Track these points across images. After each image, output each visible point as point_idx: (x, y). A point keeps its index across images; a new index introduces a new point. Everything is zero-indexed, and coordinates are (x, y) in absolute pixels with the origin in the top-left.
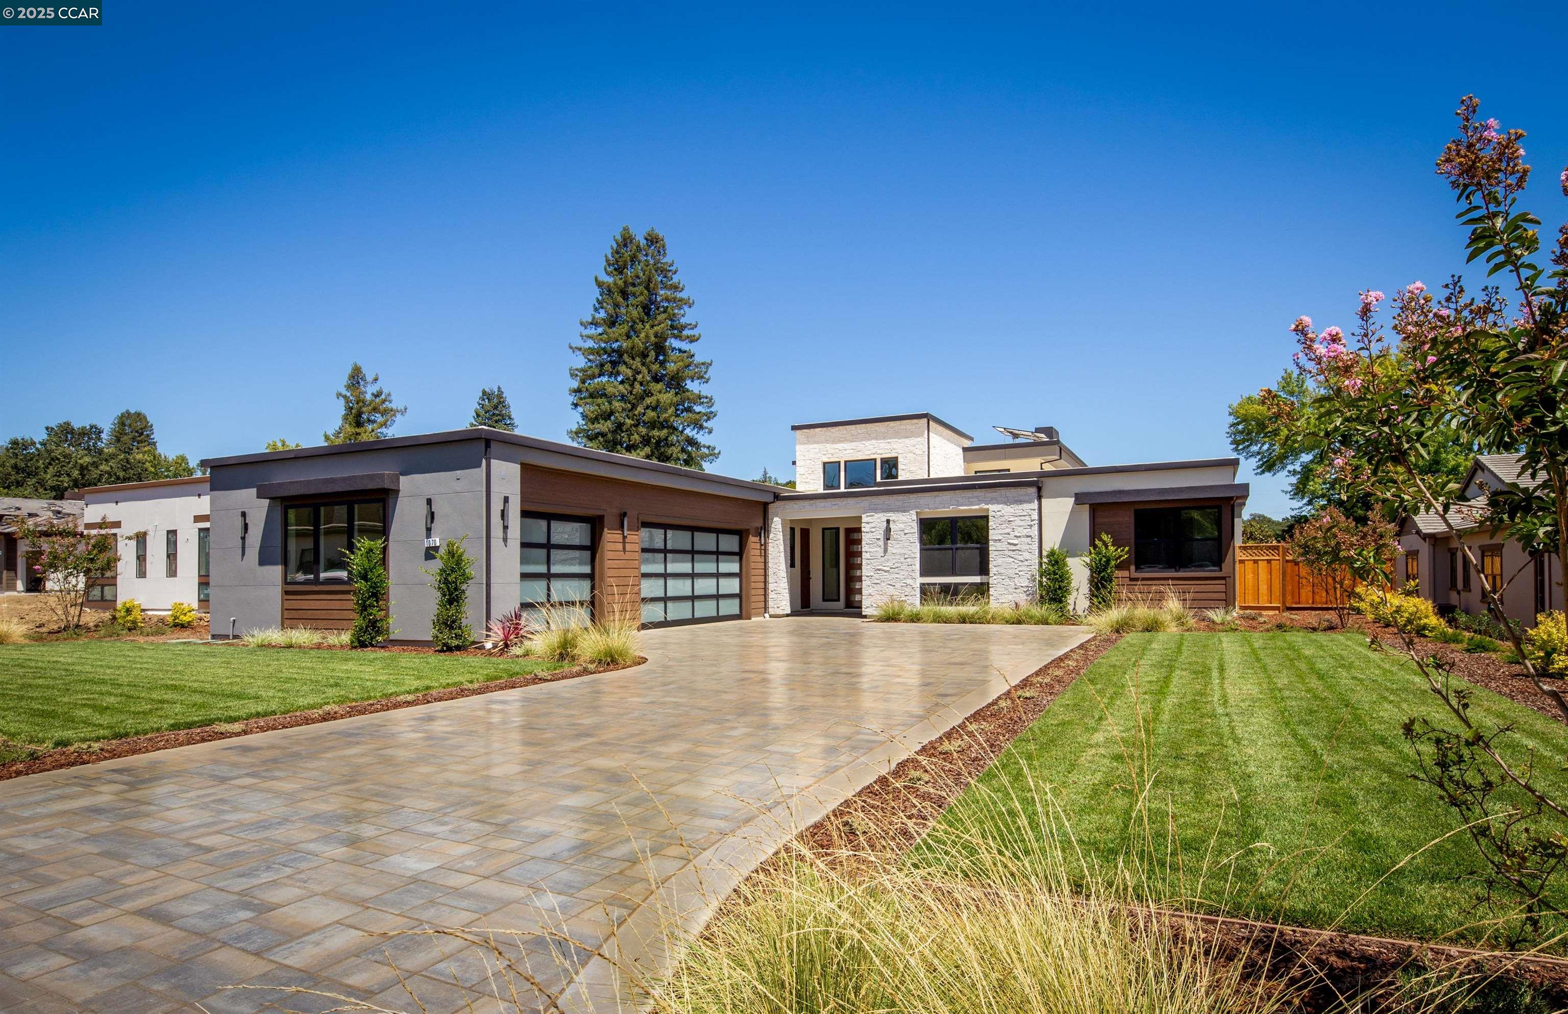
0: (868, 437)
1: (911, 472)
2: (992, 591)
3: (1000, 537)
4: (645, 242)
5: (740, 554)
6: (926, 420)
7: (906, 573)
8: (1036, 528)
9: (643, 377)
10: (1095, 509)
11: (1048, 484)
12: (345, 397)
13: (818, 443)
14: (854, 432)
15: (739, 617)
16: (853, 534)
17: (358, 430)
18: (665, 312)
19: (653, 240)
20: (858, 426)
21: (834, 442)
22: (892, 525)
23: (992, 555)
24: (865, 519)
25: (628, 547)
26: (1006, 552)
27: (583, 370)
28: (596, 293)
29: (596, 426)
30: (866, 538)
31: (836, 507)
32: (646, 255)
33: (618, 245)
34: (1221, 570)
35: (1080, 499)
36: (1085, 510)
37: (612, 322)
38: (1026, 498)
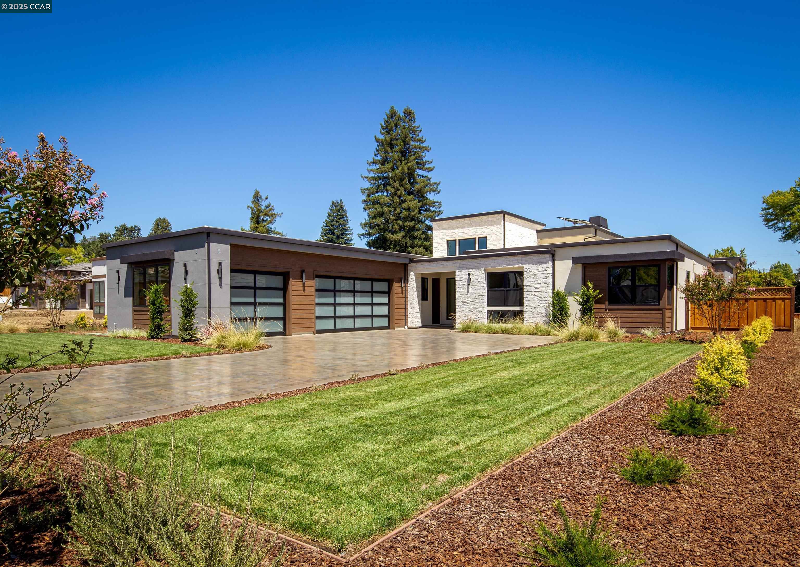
0: (471, 225)
1: (494, 245)
2: (525, 315)
3: (530, 284)
4: (403, 114)
5: (388, 293)
6: (502, 215)
7: (479, 305)
8: (551, 278)
9: (401, 192)
10: (585, 267)
11: (559, 252)
12: (251, 208)
13: (444, 229)
14: (463, 223)
15: (388, 328)
16: (451, 281)
17: (257, 226)
18: (414, 155)
19: (408, 113)
20: (466, 219)
21: (453, 228)
22: (471, 277)
23: (525, 294)
24: (457, 273)
25: (306, 288)
26: (533, 293)
27: (368, 190)
28: (375, 145)
29: (374, 220)
30: (458, 284)
31: (441, 266)
32: (404, 122)
33: (388, 118)
34: (659, 304)
35: (575, 261)
36: (579, 268)
37: (383, 162)
38: (545, 261)
